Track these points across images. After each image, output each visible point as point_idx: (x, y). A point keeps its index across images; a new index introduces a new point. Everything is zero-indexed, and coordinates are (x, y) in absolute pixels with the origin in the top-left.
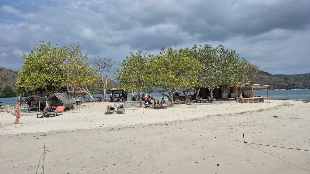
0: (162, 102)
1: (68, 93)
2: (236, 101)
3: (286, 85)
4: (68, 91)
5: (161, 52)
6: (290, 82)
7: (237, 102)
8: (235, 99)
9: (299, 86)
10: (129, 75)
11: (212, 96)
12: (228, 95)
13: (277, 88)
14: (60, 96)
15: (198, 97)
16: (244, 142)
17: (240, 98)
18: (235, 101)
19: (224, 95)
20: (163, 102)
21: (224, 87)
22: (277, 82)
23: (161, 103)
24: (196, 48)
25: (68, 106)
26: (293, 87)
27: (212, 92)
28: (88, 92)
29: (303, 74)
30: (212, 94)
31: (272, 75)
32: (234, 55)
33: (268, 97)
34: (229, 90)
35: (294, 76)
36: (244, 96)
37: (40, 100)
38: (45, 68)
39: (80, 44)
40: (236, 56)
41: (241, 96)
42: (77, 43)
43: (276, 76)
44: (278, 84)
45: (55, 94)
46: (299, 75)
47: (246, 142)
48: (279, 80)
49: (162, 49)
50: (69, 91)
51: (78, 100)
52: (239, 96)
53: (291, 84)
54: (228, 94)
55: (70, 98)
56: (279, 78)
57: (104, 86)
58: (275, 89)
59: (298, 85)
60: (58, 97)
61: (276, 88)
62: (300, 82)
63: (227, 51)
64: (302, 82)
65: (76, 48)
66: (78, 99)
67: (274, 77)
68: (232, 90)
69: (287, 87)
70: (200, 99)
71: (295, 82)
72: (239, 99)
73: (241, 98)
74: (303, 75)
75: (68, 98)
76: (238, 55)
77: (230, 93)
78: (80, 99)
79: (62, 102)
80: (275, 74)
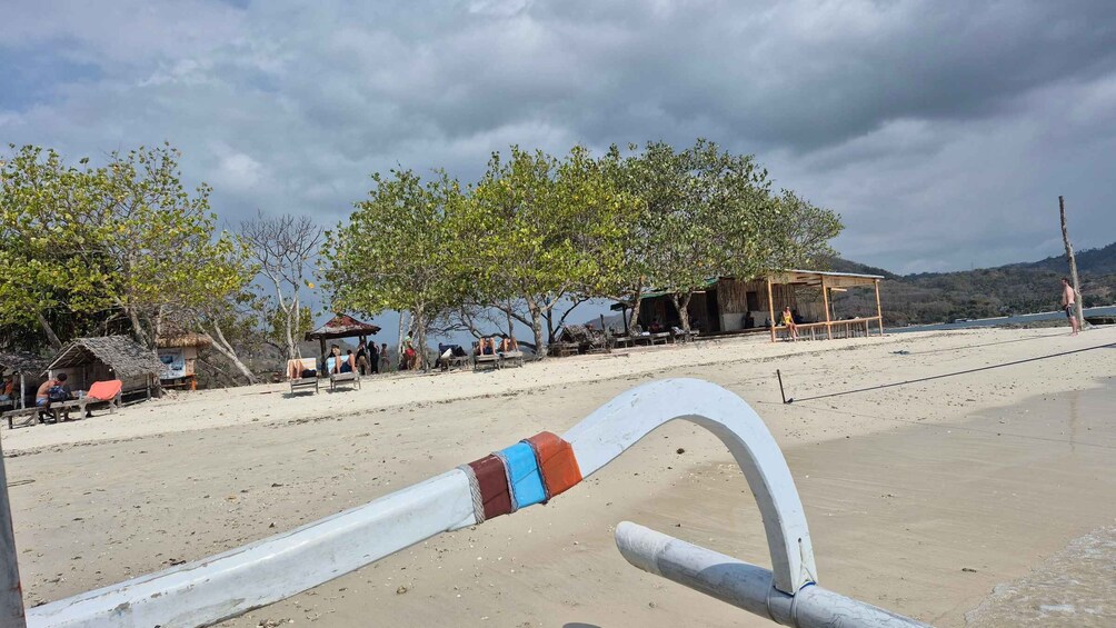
0: (503, 345)
1: (136, 339)
2: (771, 333)
3: (947, 306)
4: (138, 332)
5: (488, 172)
6: (958, 295)
7: (775, 339)
8: (767, 327)
9: (990, 306)
10: (370, 249)
11: (686, 324)
12: (743, 318)
13: (919, 320)
14: (104, 347)
15: (636, 327)
16: (785, 402)
17: (784, 325)
18: (766, 336)
19: (729, 320)
20: (506, 346)
21: (725, 291)
22: (915, 299)
23: (499, 350)
24: (616, 155)
25: (138, 384)
26: (970, 313)
27: (685, 309)
28: (225, 346)
29: (999, 266)
30: (684, 316)
31: (897, 277)
32: (751, 177)
33: (880, 317)
34: (743, 302)
35: (971, 274)
36: (797, 319)
37: (23, 371)
38: (33, 239)
39: (174, 150)
40: (759, 179)
41: (788, 317)
42: (162, 147)
43: (913, 278)
44: (921, 306)
45: (84, 341)
46: (986, 272)
47: (791, 401)
48: (924, 291)
49: (494, 160)
50: (138, 328)
51: (182, 374)
52: (779, 320)
53: (964, 303)
54: (740, 315)
55: (144, 354)
56: (921, 286)
57: (289, 325)
58: (913, 323)
59: (987, 304)
60: (92, 350)
61: (913, 320)
62: (993, 295)
63: (724, 162)
64: (997, 295)
65: (159, 167)
66: (184, 368)
67: (905, 284)
68: (754, 299)
69: (951, 313)
70: (644, 334)
71: (978, 296)
72: (780, 326)
73: (788, 322)
74: (999, 270)
75: (134, 352)
76: (766, 173)
77: (749, 313)
78: (192, 369)
79: (109, 367)
80: (908, 274)
